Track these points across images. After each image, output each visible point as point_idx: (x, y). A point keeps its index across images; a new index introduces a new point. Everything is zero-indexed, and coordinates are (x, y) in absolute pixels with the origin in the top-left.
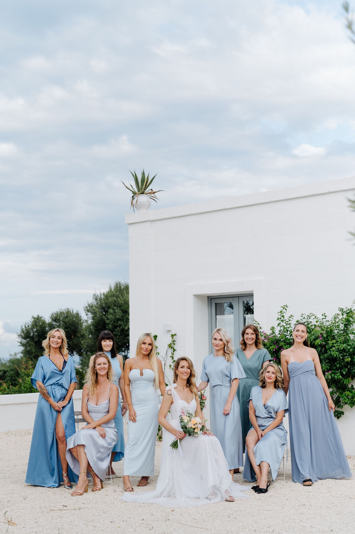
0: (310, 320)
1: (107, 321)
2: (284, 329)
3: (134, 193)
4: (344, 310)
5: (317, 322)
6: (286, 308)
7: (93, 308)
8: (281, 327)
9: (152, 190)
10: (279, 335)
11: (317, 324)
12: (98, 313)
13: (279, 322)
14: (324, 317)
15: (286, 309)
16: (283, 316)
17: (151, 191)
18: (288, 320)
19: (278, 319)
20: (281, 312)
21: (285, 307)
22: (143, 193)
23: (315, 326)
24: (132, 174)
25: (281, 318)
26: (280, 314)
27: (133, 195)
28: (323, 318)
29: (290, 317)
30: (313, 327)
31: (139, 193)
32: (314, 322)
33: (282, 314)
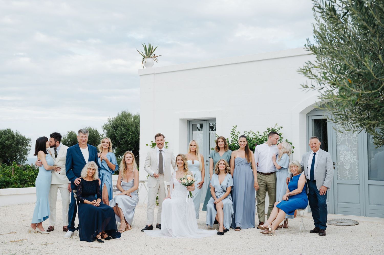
0: (250, 135)
1: (116, 135)
2: (234, 140)
3: (144, 57)
4: (270, 129)
5: (254, 136)
6: (236, 127)
7: (108, 127)
8: (232, 138)
9: (154, 55)
10: (231, 143)
11: (254, 137)
12: (111, 130)
13: (231, 135)
14: (258, 133)
15: (236, 128)
16: (234, 132)
17: (154, 56)
18: (237, 135)
19: (231, 133)
20: (233, 130)
21: (235, 127)
22: (149, 57)
23: (253, 138)
24: (143, 45)
25: (232, 134)
26: (232, 131)
27: (143, 58)
28: (257, 134)
29: (238, 133)
30: (251, 139)
31: (147, 57)
32: (252, 136)
33: (233, 131)
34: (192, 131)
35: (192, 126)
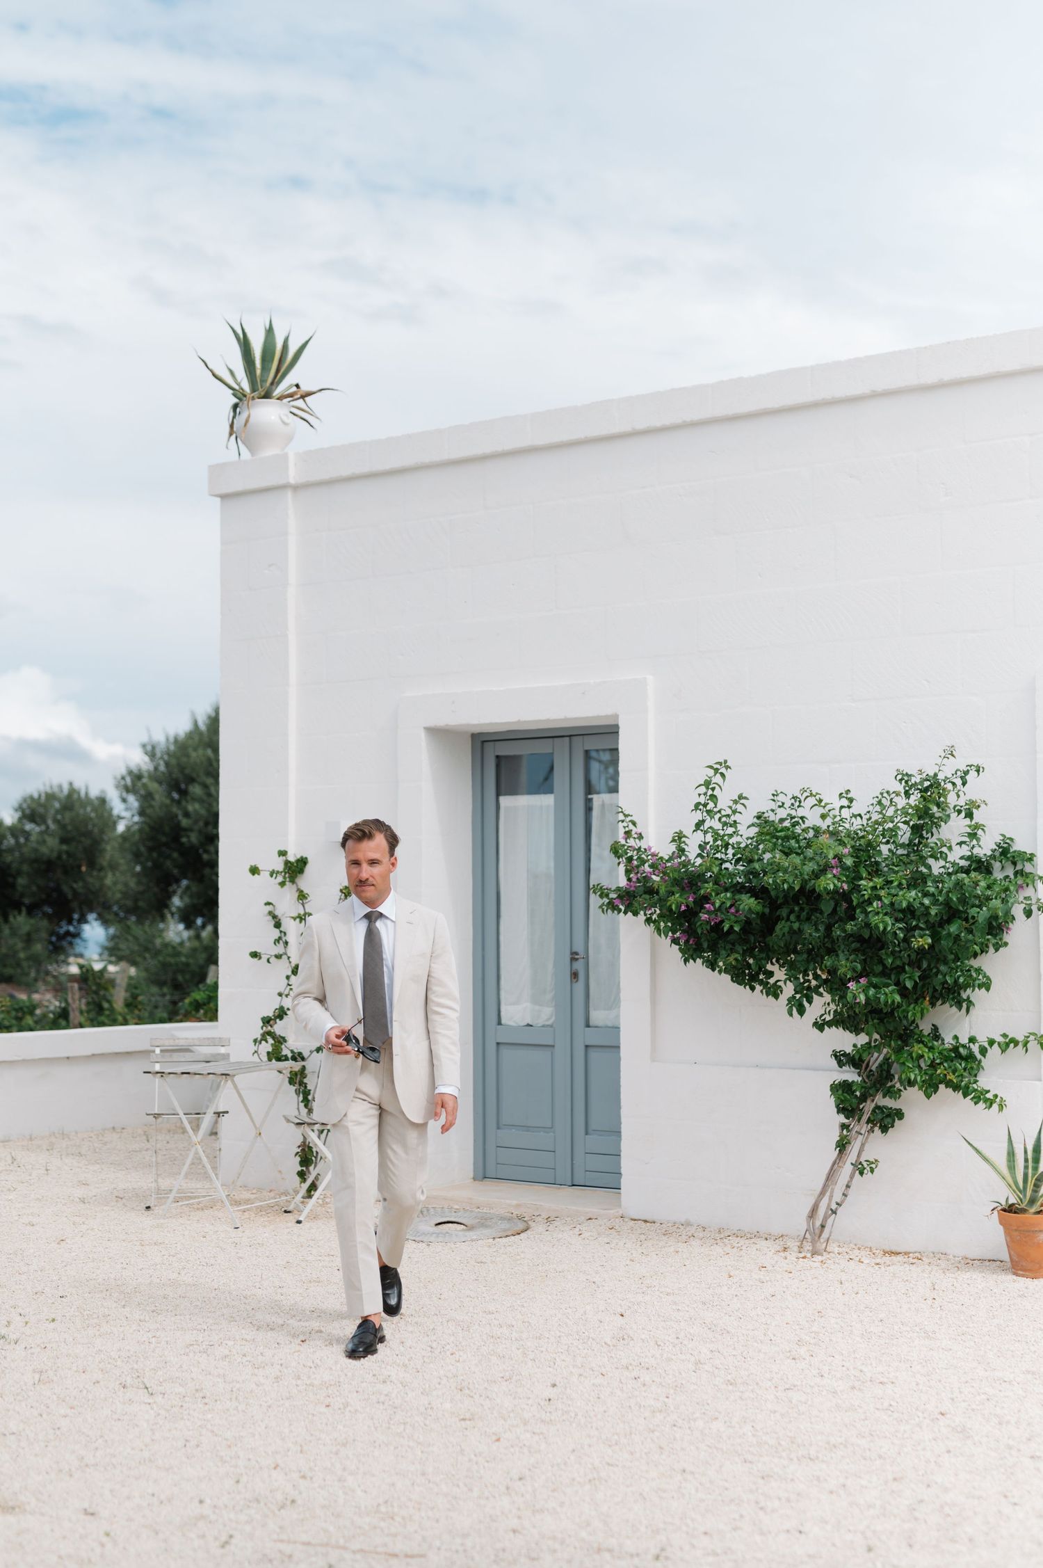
0: (801, 812)
1: (185, 822)
2: (715, 840)
3: (239, 395)
4: (913, 780)
5: (823, 817)
6: (723, 770)
7: (144, 781)
8: (706, 832)
9: (297, 386)
10: (699, 861)
11: (824, 825)
12: (157, 797)
13: (698, 816)
14: (845, 802)
15: (723, 775)
16: (713, 798)
17: (294, 389)
18: (729, 812)
19: (697, 805)
20: (707, 784)
21: (720, 768)
22: (267, 395)
23: (817, 830)
24: (234, 331)
25: (705, 805)
26: (703, 789)
27: (236, 400)
28: (842, 807)
29: (735, 802)
30: (811, 834)
31: (256, 394)
32: (813, 819)
33: (710, 792)
34: (498, 794)
35: (498, 766)
